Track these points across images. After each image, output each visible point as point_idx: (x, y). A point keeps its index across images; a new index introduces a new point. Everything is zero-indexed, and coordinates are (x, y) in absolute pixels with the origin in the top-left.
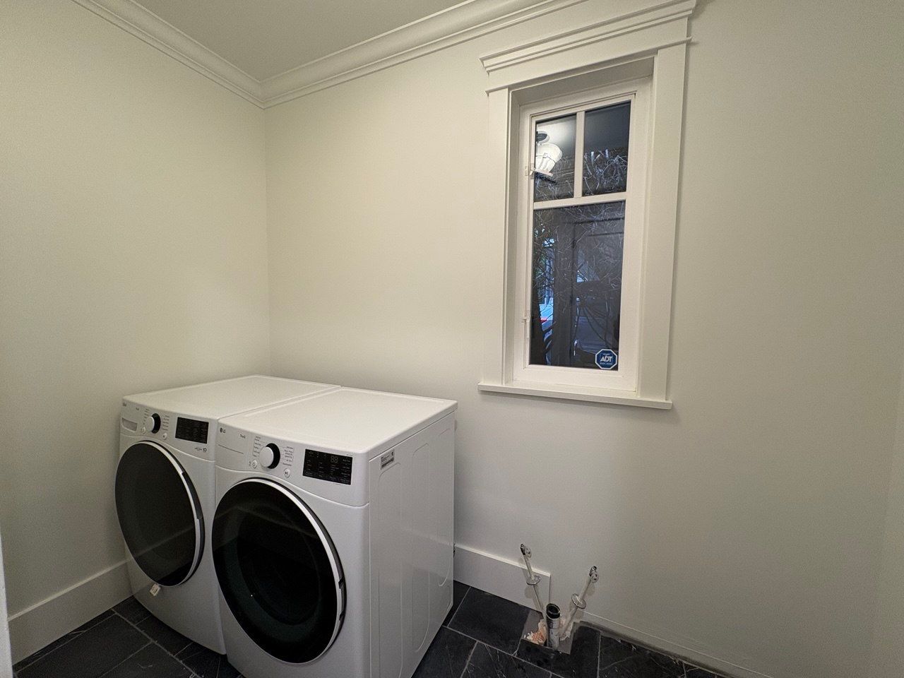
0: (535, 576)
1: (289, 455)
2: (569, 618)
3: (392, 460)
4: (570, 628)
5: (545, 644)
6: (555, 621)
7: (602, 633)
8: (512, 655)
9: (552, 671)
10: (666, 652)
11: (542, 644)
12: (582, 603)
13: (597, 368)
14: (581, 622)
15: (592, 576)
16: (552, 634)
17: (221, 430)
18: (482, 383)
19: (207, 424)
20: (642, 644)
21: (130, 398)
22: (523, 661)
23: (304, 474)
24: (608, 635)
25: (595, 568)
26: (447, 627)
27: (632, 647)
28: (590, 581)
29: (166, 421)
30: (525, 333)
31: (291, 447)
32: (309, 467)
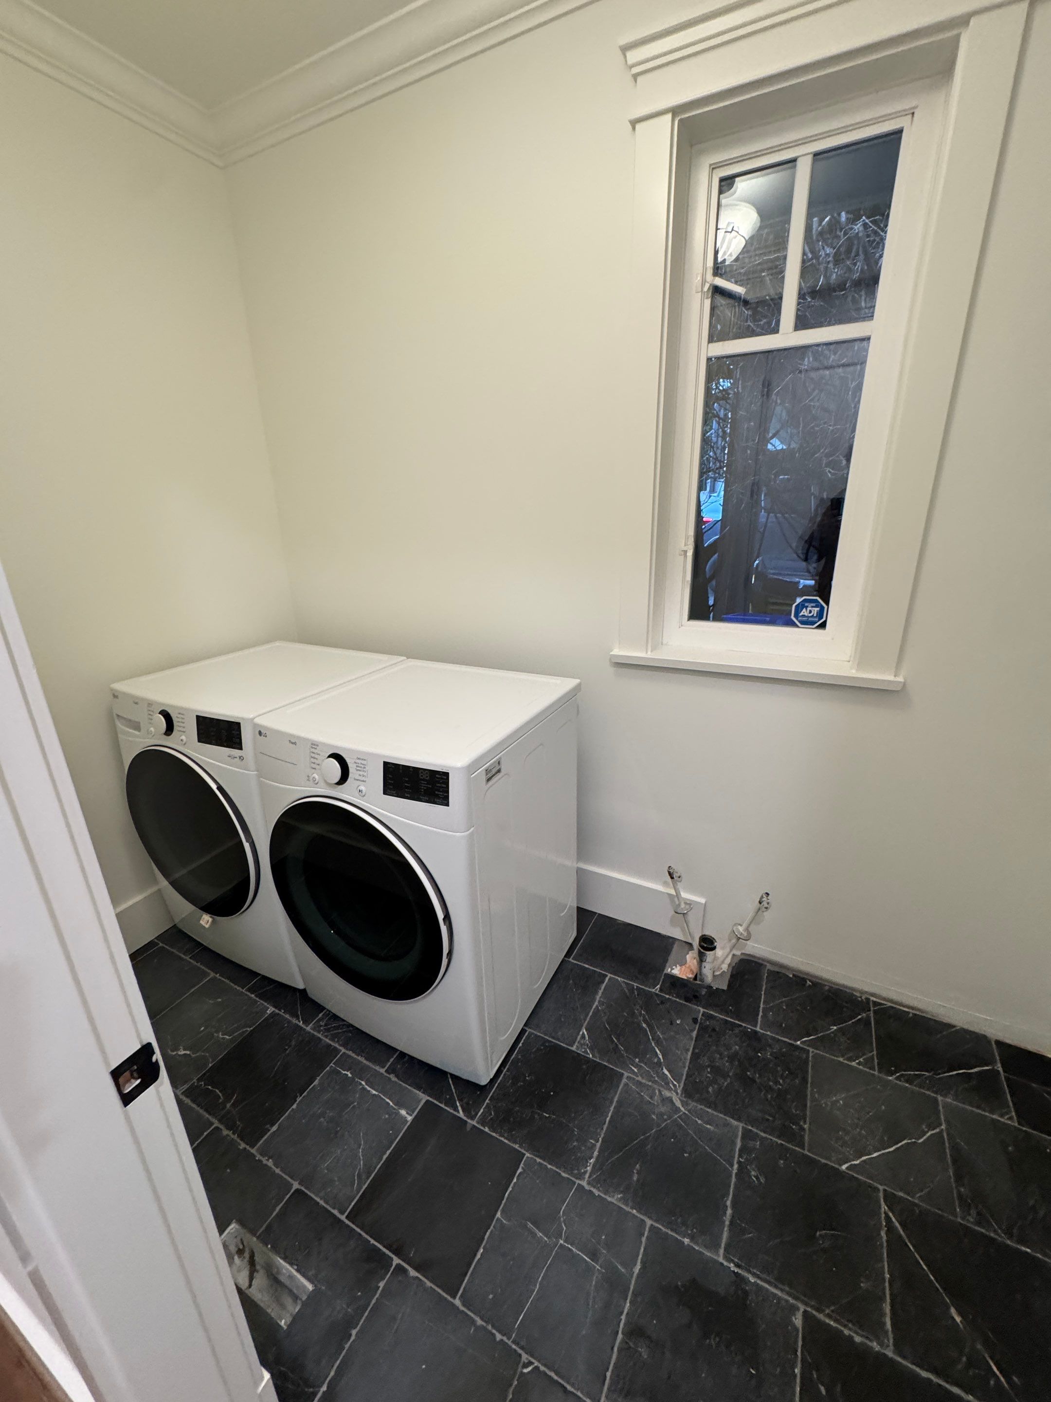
0: (686, 903)
1: (361, 768)
2: (728, 950)
3: (499, 771)
4: (728, 960)
5: (695, 978)
6: (709, 953)
7: (769, 966)
8: (653, 990)
9: (703, 1008)
10: (850, 988)
11: (691, 978)
12: (745, 934)
13: (793, 624)
14: (742, 954)
15: (762, 904)
16: (705, 967)
17: (260, 733)
18: (616, 652)
19: (238, 724)
20: (821, 979)
21: (120, 687)
22: (667, 996)
23: (385, 793)
24: (777, 969)
25: (767, 894)
26: (570, 960)
27: (806, 982)
28: (759, 909)
29: (180, 720)
30: (685, 572)
31: (363, 758)
32: (391, 784)
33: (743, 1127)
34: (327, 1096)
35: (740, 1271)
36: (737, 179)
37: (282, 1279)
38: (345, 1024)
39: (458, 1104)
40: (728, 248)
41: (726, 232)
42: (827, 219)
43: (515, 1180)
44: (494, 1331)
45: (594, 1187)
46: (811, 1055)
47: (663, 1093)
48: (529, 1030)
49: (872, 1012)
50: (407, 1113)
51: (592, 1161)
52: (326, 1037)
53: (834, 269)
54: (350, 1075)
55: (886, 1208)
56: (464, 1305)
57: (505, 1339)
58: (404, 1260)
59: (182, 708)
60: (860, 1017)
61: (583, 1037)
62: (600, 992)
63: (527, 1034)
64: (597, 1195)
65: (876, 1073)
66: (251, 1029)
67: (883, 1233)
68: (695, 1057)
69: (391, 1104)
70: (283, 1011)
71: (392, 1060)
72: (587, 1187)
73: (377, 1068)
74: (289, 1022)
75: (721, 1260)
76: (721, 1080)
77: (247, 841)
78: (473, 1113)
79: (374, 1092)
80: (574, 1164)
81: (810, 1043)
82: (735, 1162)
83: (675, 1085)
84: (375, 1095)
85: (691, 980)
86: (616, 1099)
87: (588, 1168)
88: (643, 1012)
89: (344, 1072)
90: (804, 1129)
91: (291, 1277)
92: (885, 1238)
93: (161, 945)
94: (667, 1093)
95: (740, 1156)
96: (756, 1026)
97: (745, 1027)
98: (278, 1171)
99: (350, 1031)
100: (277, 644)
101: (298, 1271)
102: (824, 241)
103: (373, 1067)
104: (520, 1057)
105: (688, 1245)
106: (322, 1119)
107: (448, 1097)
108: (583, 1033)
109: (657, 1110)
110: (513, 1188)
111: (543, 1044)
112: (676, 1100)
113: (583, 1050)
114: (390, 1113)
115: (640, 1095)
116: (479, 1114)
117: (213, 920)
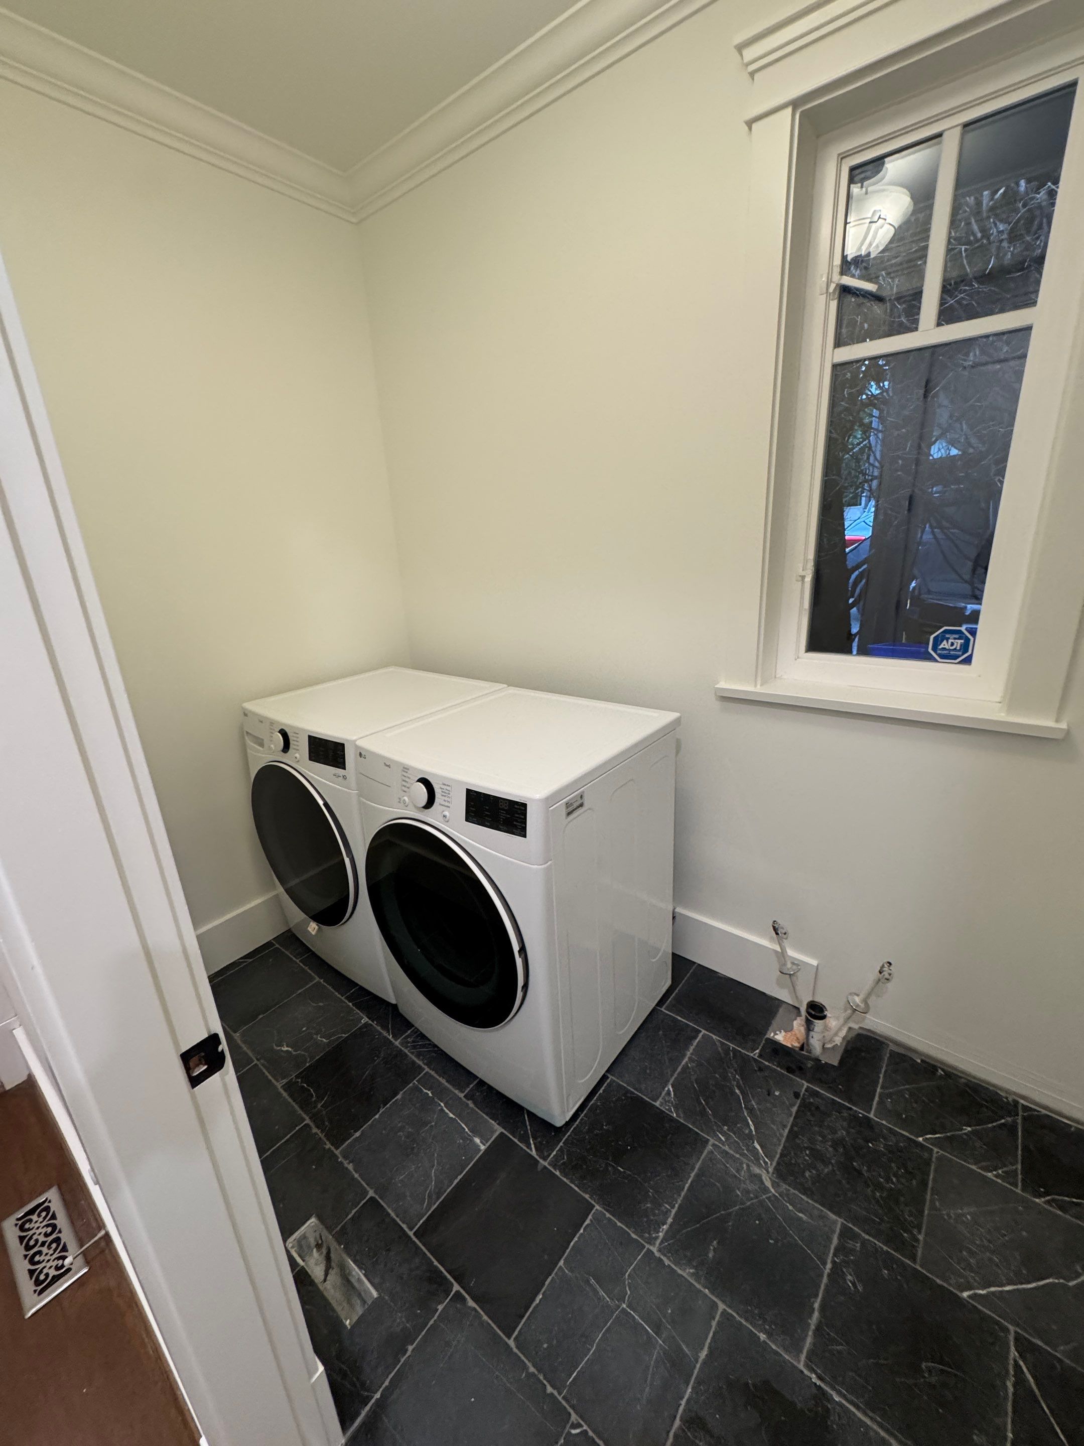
0: (793, 963)
1: (446, 794)
2: (842, 1020)
3: (581, 805)
4: (843, 1033)
5: (802, 1048)
6: (818, 1024)
7: (892, 1047)
8: (752, 1055)
9: (808, 1082)
10: (994, 1086)
11: (797, 1047)
12: (862, 1005)
13: (930, 658)
14: (861, 1028)
15: (882, 974)
16: (812, 1037)
17: (360, 754)
18: (723, 685)
19: (343, 745)
20: (956, 1069)
21: (249, 706)
22: (767, 1063)
23: (467, 820)
24: (901, 1051)
25: (890, 964)
26: (663, 1009)
27: (937, 1071)
28: (879, 980)
29: (295, 739)
30: (802, 598)
31: (448, 784)
32: (472, 811)
33: (842, 1223)
34: (406, 1112)
35: (823, 1385)
36: (886, 160)
37: (353, 1280)
38: (430, 1044)
39: (532, 1142)
40: (874, 237)
41: (870, 222)
42: (1002, 191)
43: (582, 1231)
44: (545, 1382)
45: (665, 1255)
46: (935, 1155)
47: (751, 1169)
48: (611, 1077)
49: (1020, 1117)
50: (481, 1142)
51: (665, 1227)
52: (412, 1053)
53: (1009, 247)
54: (430, 1095)
55: (1016, 1354)
56: (517, 1347)
57: (555, 1393)
58: (462, 1287)
59: (298, 728)
60: (1003, 1121)
61: (669, 1093)
62: (692, 1048)
63: (608, 1081)
64: (667, 1264)
65: (1019, 1191)
66: (347, 1035)
67: (1009, 1384)
68: (793, 1135)
69: (467, 1130)
70: (375, 1022)
71: (471, 1086)
72: (657, 1254)
73: (457, 1092)
74: (380, 1033)
75: (801, 1366)
76: (820, 1166)
77: (347, 856)
78: (546, 1154)
79: (451, 1115)
80: (648, 1226)
81: (937, 1143)
82: (829, 1261)
83: (766, 1163)
84: (452, 1118)
85: (797, 1049)
86: (697, 1167)
87: (661, 1234)
88: (737, 1076)
89: (425, 1091)
90: (917, 1240)
91: (359, 1280)
92: (1011, 1389)
93: (277, 946)
94: (756, 1170)
95: (835, 1255)
96: (869, 1112)
97: (856, 1111)
98: (356, 1176)
99: (435, 1052)
100: (391, 669)
101: (365, 1275)
102: (996, 215)
103: (453, 1089)
104: (599, 1104)
105: (764, 1341)
106: (401, 1133)
107: (522, 1132)
108: (669, 1089)
109: (742, 1185)
110: (579, 1238)
111: (625, 1095)
112: (766, 1179)
113: (667, 1108)
114: (464, 1139)
115: (727, 1167)
116: (552, 1156)
117: (319, 928)
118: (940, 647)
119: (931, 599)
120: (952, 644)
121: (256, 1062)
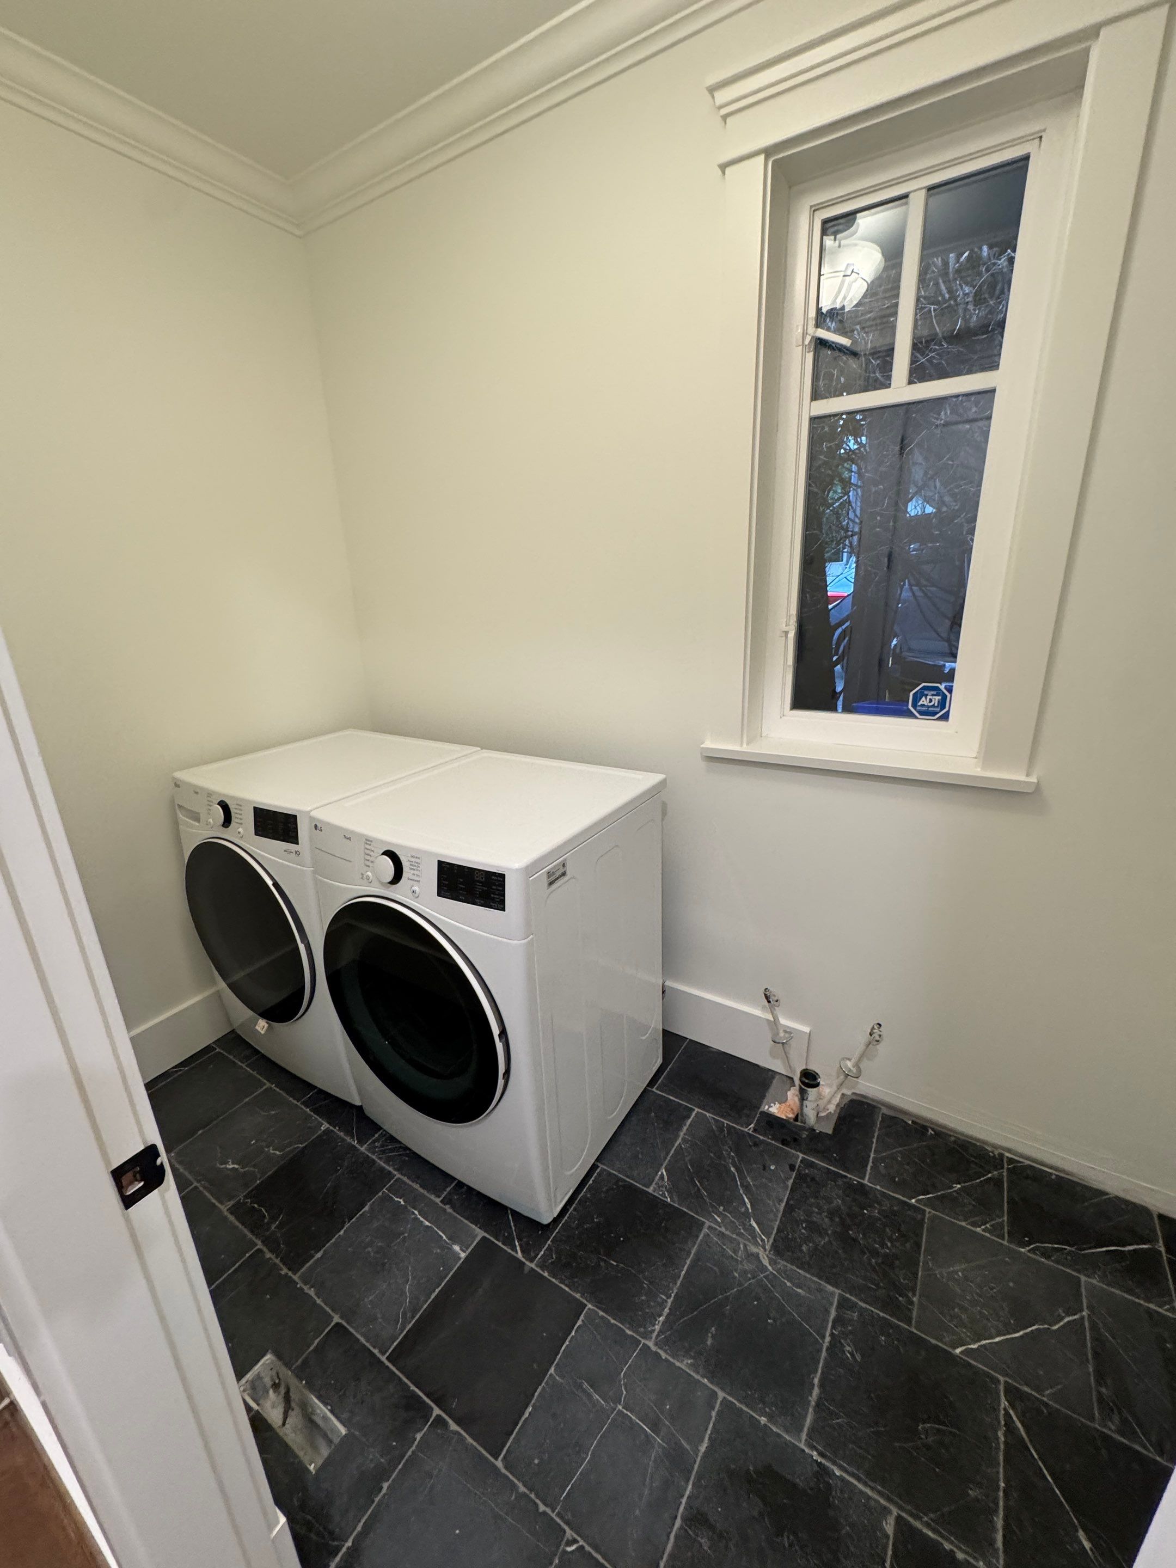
0: (785, 1032)
1: (415, 867)
2: (835, 1088)
3: (564, 874)
4: (837, 1100)
5: (796, 1119)
6: (812, 1092)
7: (884, 1110)
8: (746, 1130)
9: (803, 1153)
10: (981, 1141)
11: (790, 1118)
12: (854, 1070)
13: (911, 715)
14: (854, 1094)
15: (873, 1036)
16: (806, 1107)
17: (316, 827)
18: (708, 744)
19: (295, 817)
20: (946, 1127)
21: (181, 775)
22: (761, 1138)
23: (439, 895)
24: (894, 1114)
25: (880, 1025)
26: (654, 1090)
27: (928, 1131)
28: (870, 1043)
29: (237, 812)
30: (786, 655)
31: (417, 855)
32: (445, 885)
33: (840, 1294)
34: (376, 1224)
35: (824, 1462)
37: (317, 1419)
38: (401, 1147)
39: (517, 1244)
40: (848, 291)
41: (844, 276)
42: (967, 254)
43: (573, 1333)
44: (537, 1501)
45: (661, 1348)
46: (927, 1216)
47: (748, 1248)
48: (601, 1166)
49: (1006, 1170)
50: (461, 1249)
51: (661, 1319)
52: (380, 1159)
53: (975, 310)
54: (402, 1203)
55: (1006, 1404)
56: (506, 1468)
57: (548, 1511)
58: (444, 1411)
59: (241, 799)
60: (990, 1175)
61: (662, 1177)
62: (685, 1128)
63: (598, 1170)
64: (664, 1358)
65: (1005, 1244)
66: (304, 1145)
67: (1001, 1435)
68: (789, 1209)
69: (444, 1237)
70: (337, 1128)
71: (448, 1189)
72: (654, 1348)
73: (433, 1197)
74: (343, 1140)
75: (803, 1446)
76: (817, 1238)
77: (302, 942)
78: (532, 1255)
79: (427, 1223)
80: (642, 1321)
81: (929, 1203)
82: (828, 1334)
83: (763, 1240)
84: (428, 1226)
85: (792, 1120)
86: (693, 1252)
87: (657, 1327)
88: (732, 1154)
89: (396, 1199)
90: (912, 1303)
91: (325, 1418)
92: (1002, 1439)
93: (219, 1050)
94: (753, 1249)
95: (833, 1327)
96: (863, 1179)
97: (850, 1178)
98: (319, 1301)
99: (407, 1155)
100: (347, 731)
101: (332, 1411)
102: (962, 279)
103: (428, 1195)
104: (588, 1196)
105: (765, 1425)
106: (370, 1249)
107: (506, 1234)
108: (662, 1173)
109: (740, 1266)
110: (570, 1342)
111: (616, 1183)
112: (764, 1258)
113: (661, 1193)
114: (442, 1248)
115: (723, 1248)
116: (539, 1256)
117: (269, 1025)
118: (919, 704)
119: (910, 657)
120: (931, 701)
121: (195, 1184)
